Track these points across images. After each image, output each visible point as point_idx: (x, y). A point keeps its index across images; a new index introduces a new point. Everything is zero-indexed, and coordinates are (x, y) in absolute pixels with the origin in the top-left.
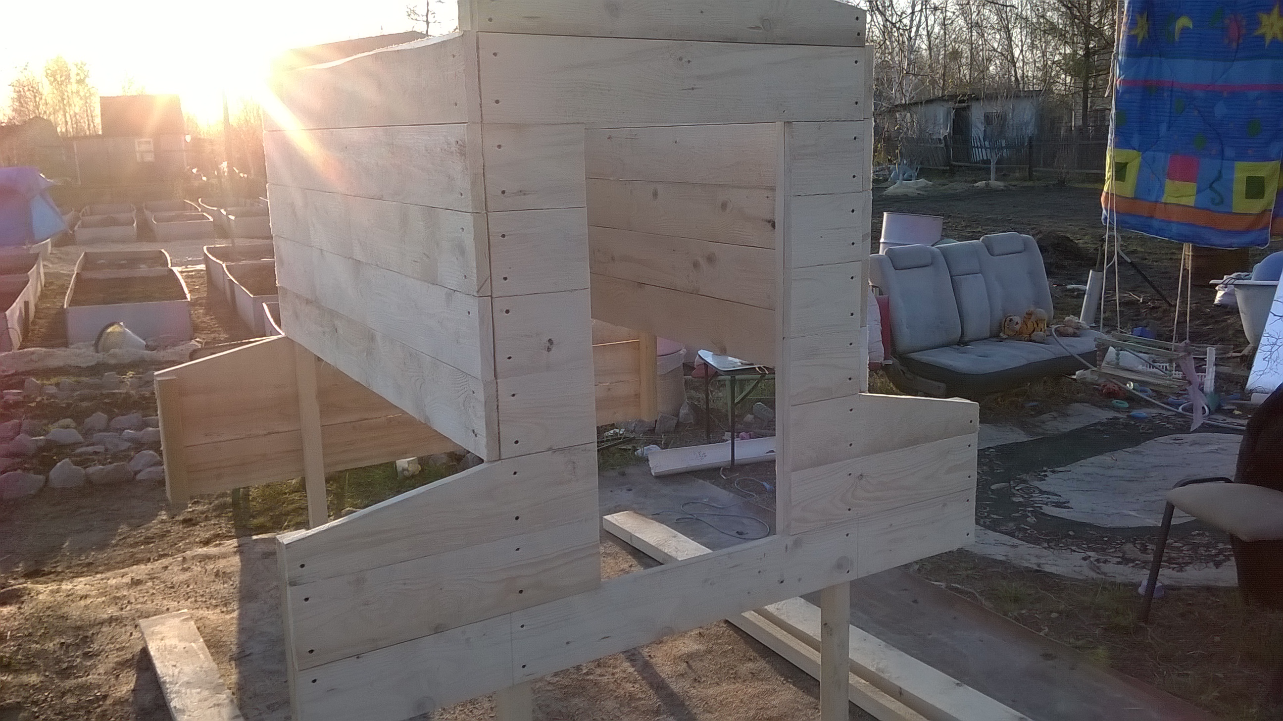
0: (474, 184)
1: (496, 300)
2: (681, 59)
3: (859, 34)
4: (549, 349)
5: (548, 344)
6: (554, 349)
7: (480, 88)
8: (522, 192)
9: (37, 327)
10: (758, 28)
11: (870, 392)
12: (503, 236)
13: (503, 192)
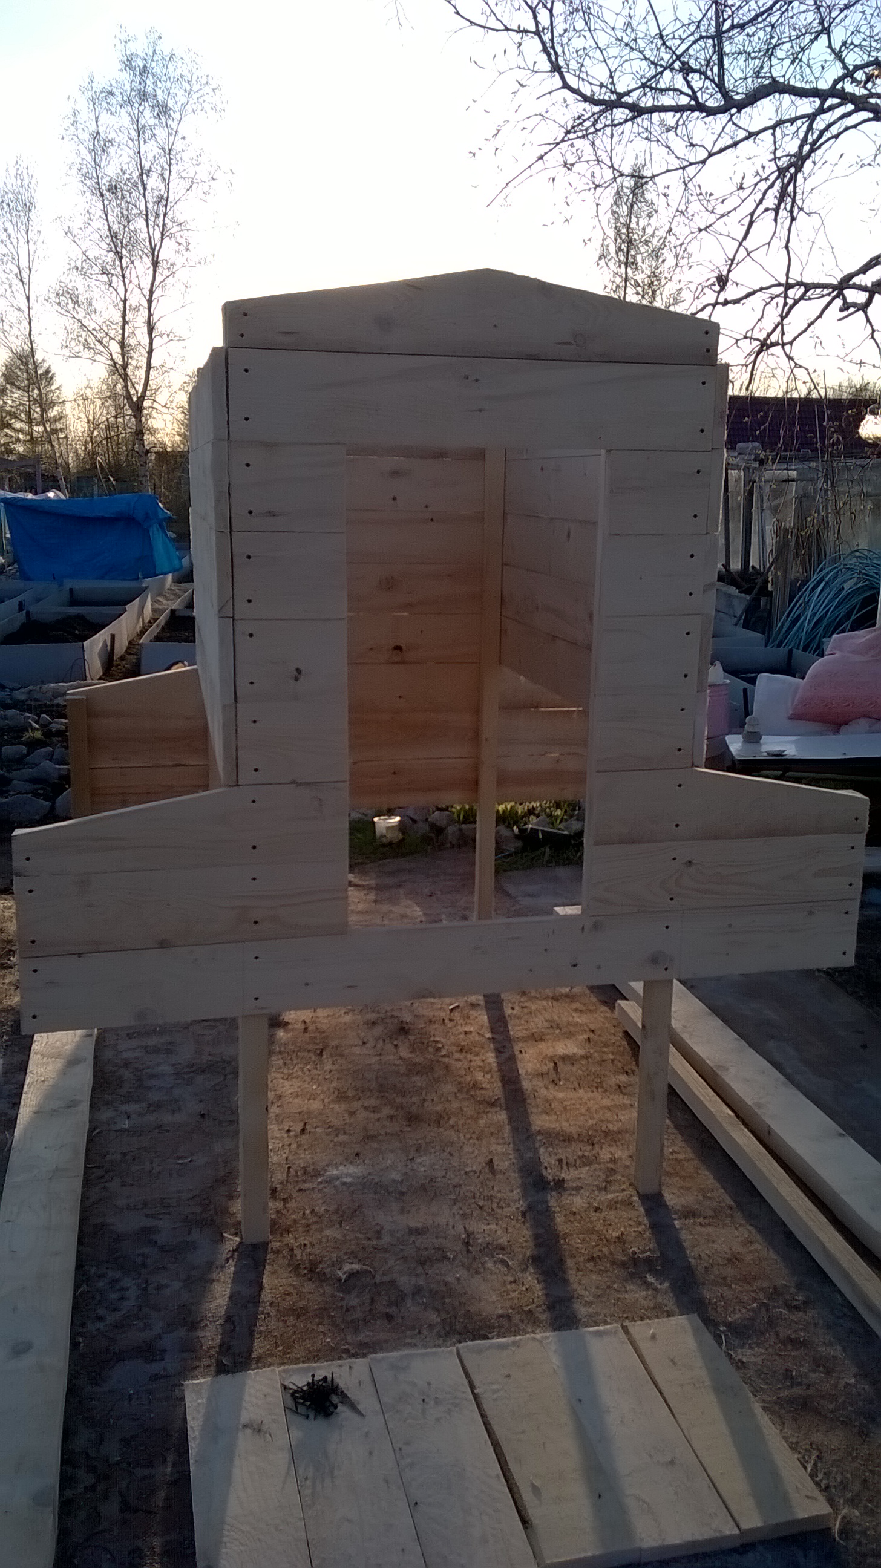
0: (218, 501)
1: (237, 623)
2: (467, 378)
3: (708, 351)
4: (296, 679)
5: (295, 673)
6: (302, 679)
7: (228, 405)
8: (272, 514)
9: (124, 662)
10: (569, 344)
11: (706, 768)
12: (249, 557)
13: (250, 512)
